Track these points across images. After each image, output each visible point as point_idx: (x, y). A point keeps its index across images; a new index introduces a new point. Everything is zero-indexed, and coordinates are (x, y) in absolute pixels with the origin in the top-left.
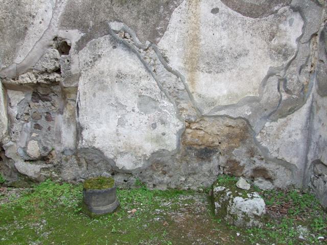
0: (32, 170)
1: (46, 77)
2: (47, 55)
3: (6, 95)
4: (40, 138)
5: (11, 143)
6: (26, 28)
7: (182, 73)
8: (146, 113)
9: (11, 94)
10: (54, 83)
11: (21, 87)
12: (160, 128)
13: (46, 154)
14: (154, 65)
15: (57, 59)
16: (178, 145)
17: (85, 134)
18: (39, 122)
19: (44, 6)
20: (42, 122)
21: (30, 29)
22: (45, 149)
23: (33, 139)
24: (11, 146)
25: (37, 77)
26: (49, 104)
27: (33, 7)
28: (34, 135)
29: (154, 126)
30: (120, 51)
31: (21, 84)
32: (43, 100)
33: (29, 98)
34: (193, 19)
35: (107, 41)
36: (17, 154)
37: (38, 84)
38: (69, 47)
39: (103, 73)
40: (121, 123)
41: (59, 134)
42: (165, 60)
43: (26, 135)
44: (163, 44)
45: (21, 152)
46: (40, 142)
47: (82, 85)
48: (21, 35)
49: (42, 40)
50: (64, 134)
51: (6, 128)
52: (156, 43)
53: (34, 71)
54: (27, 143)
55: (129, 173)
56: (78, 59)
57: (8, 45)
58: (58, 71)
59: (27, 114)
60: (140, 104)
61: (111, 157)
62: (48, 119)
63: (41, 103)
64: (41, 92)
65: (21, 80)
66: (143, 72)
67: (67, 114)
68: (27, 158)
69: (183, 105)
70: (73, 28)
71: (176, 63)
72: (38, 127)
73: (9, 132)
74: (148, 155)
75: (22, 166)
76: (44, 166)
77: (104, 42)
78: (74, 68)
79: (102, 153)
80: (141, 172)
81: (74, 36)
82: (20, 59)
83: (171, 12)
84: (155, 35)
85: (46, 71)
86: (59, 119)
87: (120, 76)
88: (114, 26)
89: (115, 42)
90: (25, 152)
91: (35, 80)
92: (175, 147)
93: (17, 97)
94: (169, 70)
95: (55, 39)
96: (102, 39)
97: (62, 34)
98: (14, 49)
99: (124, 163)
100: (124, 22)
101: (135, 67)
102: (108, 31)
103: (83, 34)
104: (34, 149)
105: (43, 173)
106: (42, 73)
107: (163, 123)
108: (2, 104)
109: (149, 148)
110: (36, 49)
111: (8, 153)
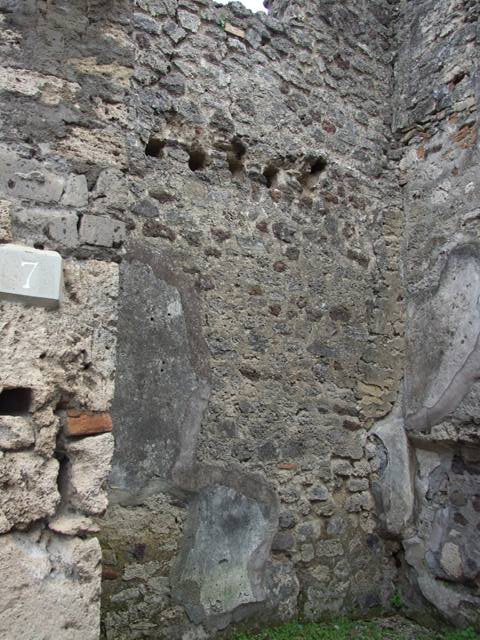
0: (445, 599)
1: (471, 431)
2: (473, 394)
3: (413, 457)
4: (464, 540)
5: (416, 539)
6: (442, 353)
9: (421, 455)
11: (434, 446)
13: (472, 574)
18: (462, 511)
19: (467, 316)
20: (468, 511)
21: (447, 353)
22: (471, 564)
23: (452, 539)
24: (415, 544)
25: (458, 430)
27: (452, 318)
28: (453, 533)
31: (434, 441)
32: (471, 471)
33: (448, 465)
36: (424, 562)
37: (461, 442)
43: (440, 530)
45: (430, 559)
46: (462, 548)
48: (434, 363)
49: (466, 370)
51: (410, 513)
53: (453, 420)
54: (441, 546)
57: (417, 379)
59: (444, 493)
63: (466, 476)
64: (466, 457)
65: (433, 435)
68: (440, 573)
72: (460, 519)
73: (415, 520)
75: (427, 583)
76: (467, 598)
82: (432, 401)
85: (472, 422)
90: (438, 561)
91: (455, 436)
93: (430, 462)
98: (425, 386)
104: (452, 560)
105: (464, 613)
106: (466, 424)
108: (407, 471)
110: (455, 384)
111: (410, 556)
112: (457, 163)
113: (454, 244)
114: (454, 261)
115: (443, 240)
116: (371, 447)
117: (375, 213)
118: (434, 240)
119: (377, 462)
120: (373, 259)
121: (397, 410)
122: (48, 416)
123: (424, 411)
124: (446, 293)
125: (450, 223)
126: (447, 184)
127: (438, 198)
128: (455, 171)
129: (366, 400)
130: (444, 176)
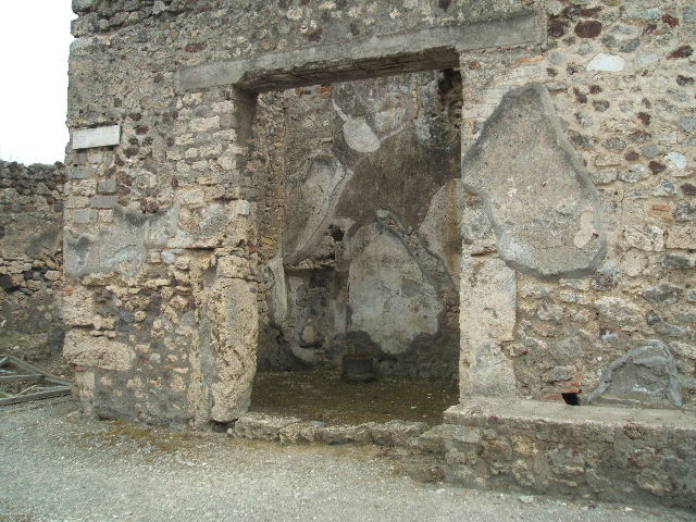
0: (307, 355)
1: (322, 263)
2: (323, 242)
3: (287, 282)
4: (315, 323)
6: (307, 219)
7: (442, 256)
8: (409, 296)
9: (292, 280)
10: (329, 268)
11: (300, 274)
12: (422, 311)
13: (319, 339)
14: (416, 249)
15: (332, 246)
16: (440, 330)
17: (354, 317)
18: (315, 308)
20: (318, 307)
21: (310, 219)
22: (319, 334)
23: (309, 325)
24: (289, 330)
25: (314, 263)
26: (323, 289)
27: (313, 199)
28: (310, 320)
29: (416, 309)
30: (387, 237)
31: (301, 270)
32: (320, 285)
33: (307, 283)
34: (450, 204)
35: (375, 228)
36: (294, 339)
37: (315, 269)
38: (343, 235)
39: (370, 258)
40: (386, 305)
41: (332, 319)
42: (426, 244)
43: (302, 320)
44: (424, 228)
45: (297, 337)
46: (314, 327)
47: (353, 270)
48: (302, 224)
49: (320, 229)
50: (336, 320)
51: (286, 313)
52: (417, 228)
53: (312, 257)
54: (303, 329)
55: (393, 358)
56: (349, 245)
57: (291, 234)
58: (332, 256)
59: (305, 300)
60: (403, 287)
61: (377, 340)
62: (324, 304)
63: (317, 288)
64: (318, 278)
65: (300, 267)
66: (406, 256)
67: (340, 299)
68: (303, 344)
69: (444, 288)
70: (347, 216)
71: (436, 247)
72: (313, 312)
73: (288, 317)
74: (412, 339)
75: (298, 351)
76: (317, 351)
77: (371, 228)
78: (346, 253)
79: (369, 336)
80: (404, 356)
81: (346, 224)
82: (300, 247)
83: (430, 198)
84: (416, 220)
85: (322, 258)
86: (333, 304)
87: (385, 260)
88: (381, 214)
89: (381, 228)
90: (301, 337)
91: (312, 266)
92: (436, 330)
93: (297, 283)
94: (430, 253)
95: (331, 227)
96: (370, 226)
97: (336, 222)
98: (296, 238)
99: (388, 347)
100: (389, 209)
101: (399, 252)
102: (376, 219)
103: (354, 222)
104: (309, 335)
105: (316, 358)
106: (319, 259)
107: (426, 306)
108: (284, 288)
109: (412, 332)
110: (314, 237)
111: (287, 337)
112: (320, 106)
113: (316, 155)
114: (316, 165)
115: (309, 151)
116: (267, 275)
117: (270, 128)
118: (304, 150)
119: (269, 284)
120: (268, 158)
121: (279, 253)
122: (247, 248)
123: (295, 254)
124: (311, 183)
125: (314, 142)
126: (313, 117)
127: (308, 123)
128: (318, 111)
129: (265, 247)
130: (311, 112)
